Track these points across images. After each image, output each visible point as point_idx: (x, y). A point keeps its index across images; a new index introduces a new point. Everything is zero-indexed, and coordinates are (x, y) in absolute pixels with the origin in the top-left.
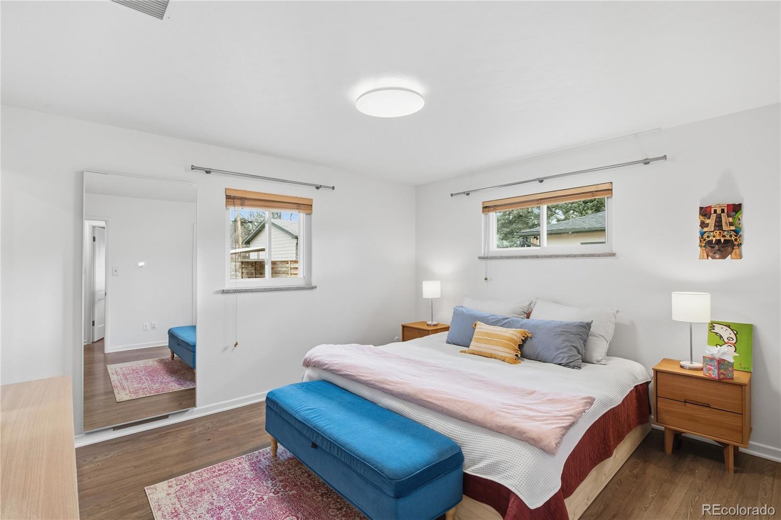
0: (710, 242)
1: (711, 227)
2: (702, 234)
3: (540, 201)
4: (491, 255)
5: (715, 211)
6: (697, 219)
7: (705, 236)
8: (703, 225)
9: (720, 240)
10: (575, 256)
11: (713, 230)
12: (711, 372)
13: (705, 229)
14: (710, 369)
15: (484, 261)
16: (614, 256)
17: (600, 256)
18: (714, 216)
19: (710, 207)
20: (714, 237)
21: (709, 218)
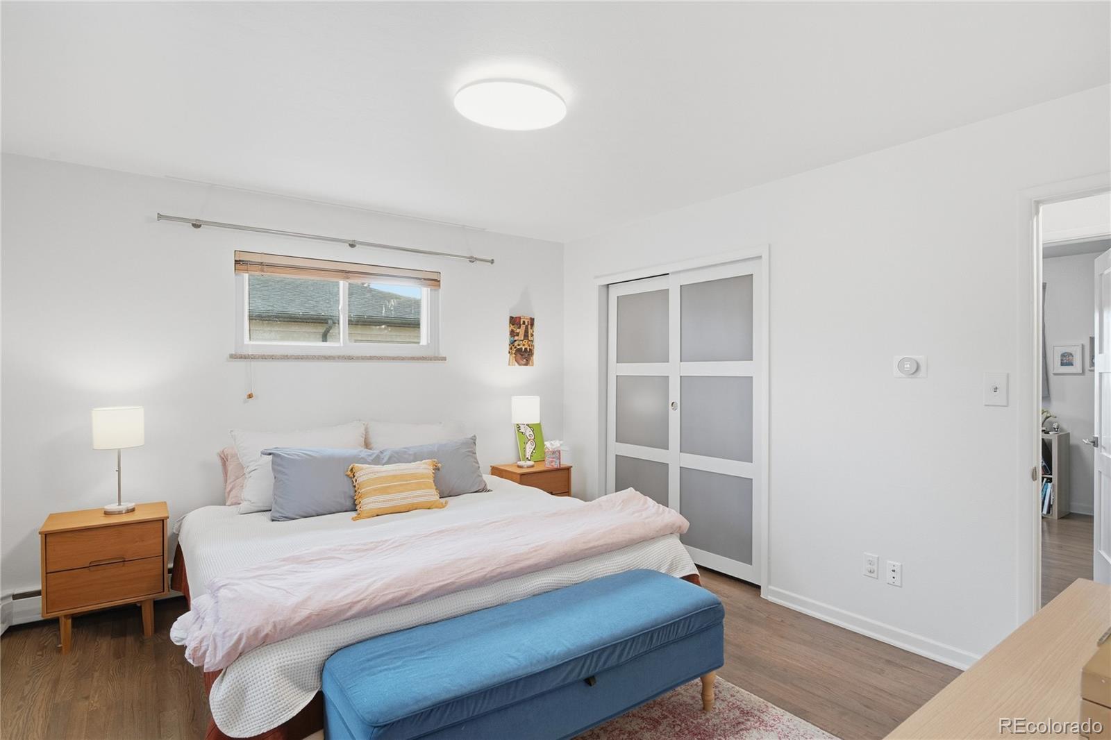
0: (519, 350)
1: (521, 337)
2: (512, 343)
3: (347, 274)
4: (245, 352)
5: (524, 323)
6: (506, 328)
7: (516, 344)
8: (513, 333)
9: (521, 348)
10: (403, 359)
11: (522, 339)
12: (553, 464)
13: (516, 338)
14: (552, 462)
15: (241, 364)
16: (445, 360)
17: (431, 360)
18: (523, 327)
19: (520, 318)
20: (524, 345)
21: (519, 328)
